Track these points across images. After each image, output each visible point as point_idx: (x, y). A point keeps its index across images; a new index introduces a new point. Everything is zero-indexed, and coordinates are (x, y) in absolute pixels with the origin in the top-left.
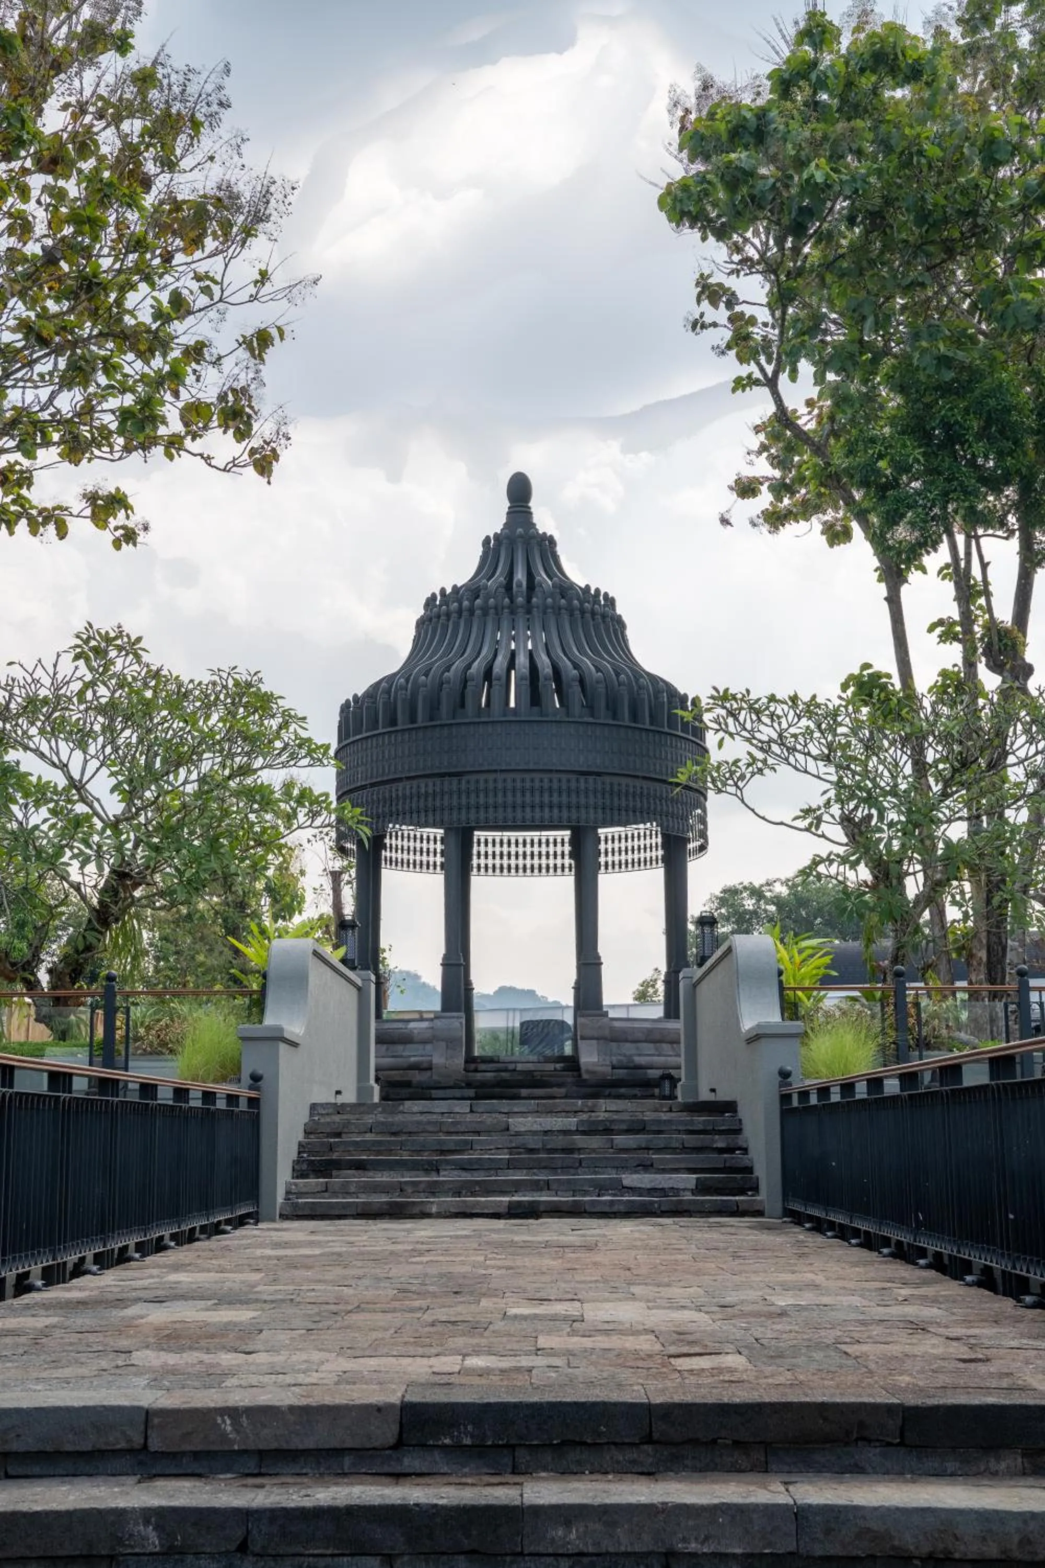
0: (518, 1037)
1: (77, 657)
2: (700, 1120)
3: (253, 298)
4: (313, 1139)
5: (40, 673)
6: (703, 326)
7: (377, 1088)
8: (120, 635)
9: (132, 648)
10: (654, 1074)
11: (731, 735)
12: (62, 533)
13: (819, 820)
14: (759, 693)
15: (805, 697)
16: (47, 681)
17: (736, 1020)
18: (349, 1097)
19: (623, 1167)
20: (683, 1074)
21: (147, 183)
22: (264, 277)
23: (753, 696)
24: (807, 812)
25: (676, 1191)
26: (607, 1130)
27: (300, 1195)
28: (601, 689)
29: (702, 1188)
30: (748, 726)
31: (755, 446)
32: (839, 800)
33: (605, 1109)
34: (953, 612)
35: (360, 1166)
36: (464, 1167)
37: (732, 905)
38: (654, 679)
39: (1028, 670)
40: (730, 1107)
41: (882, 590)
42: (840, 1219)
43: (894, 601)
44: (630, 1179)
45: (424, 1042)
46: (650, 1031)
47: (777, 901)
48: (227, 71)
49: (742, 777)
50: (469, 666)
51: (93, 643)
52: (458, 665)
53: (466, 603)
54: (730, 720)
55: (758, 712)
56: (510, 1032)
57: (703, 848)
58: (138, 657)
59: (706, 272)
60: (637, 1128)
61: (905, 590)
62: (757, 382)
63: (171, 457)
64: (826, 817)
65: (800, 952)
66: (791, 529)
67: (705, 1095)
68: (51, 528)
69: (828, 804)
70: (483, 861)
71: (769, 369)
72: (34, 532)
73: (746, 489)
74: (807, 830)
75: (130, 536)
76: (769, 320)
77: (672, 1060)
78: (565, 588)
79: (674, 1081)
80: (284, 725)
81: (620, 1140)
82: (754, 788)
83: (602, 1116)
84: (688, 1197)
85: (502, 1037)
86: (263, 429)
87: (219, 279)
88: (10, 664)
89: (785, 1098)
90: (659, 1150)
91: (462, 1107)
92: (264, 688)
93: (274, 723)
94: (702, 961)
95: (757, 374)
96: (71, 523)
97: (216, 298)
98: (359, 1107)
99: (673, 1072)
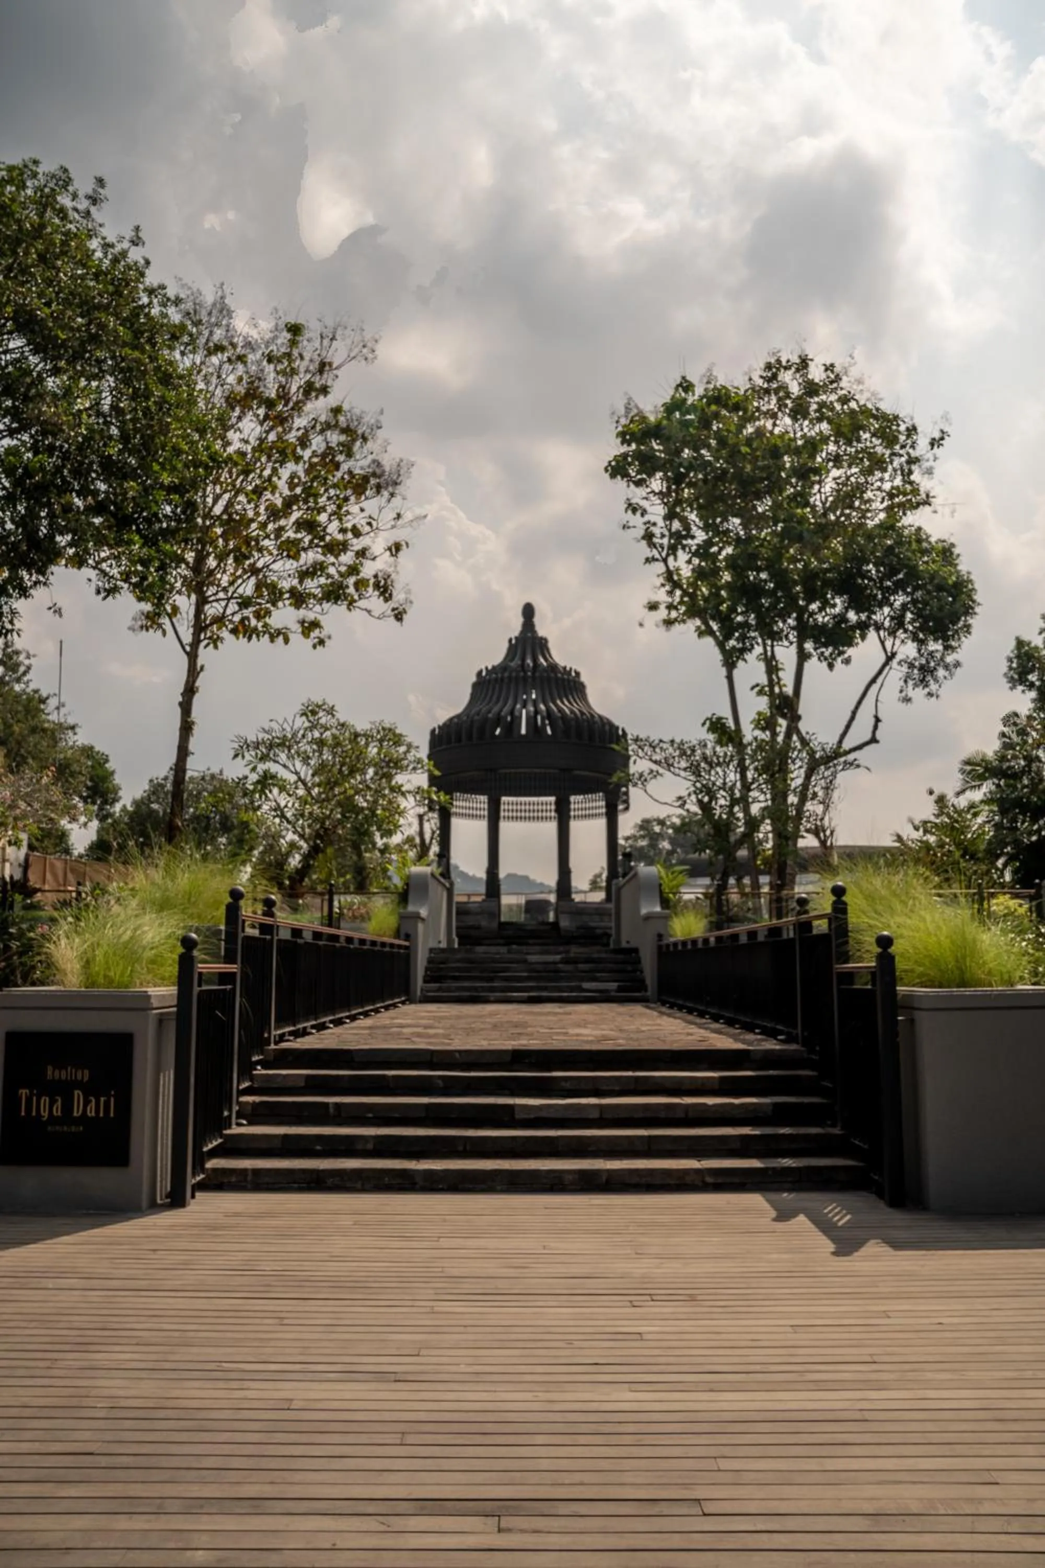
0: (523, 909)
1: (302, 715)
2: (620, 957)
3: (393, 527)
4: (431, 965)
5: (285, 726)
6: (629, 528)
7: (456, 940)
8: (324, 704)
9: (331, 711)
10: (599, 931)
11: (641, 758)
12: (287, 641)
13: (685, 802)
14: (655, 737)
15: (678, 740)
16: (289, 729)
17: (638, 910)
18: (443, 945)
19: (583, 980)
20: (613, 932)
21: (337, 466)
22: (399, 516)
23: (651, 740)
24: (680, 798)
25: (607, 991)
26: (575, 961)
27: (428, 991)
28: (573, 723)
29: (620, 989)
30: (649, 753)
31: (658, 584)
32: (695, 792)
33: (575, 951)
34: (764, 680)
35: (456, 979)
36: (506, 979)
37: (647, 830)
38: (601, 717)
39: (799, 718)
40: (636, 951)
41: (723, 671)
42: (680, 1002)
43: (730, 678)
44: (586, 985)
45: (477, 914)
46: (596, 909)
47: (673, 826)
48: (382, 412)
49: (646, 780)
50: (501, 710)
51: (310, 708)
52: (496, 709)
53: (500, 675)
54: (640, 751)
55: (654, 748)
56: (519, 906)
57: (627, 809)
58: (333, 716)
59: (630, 497)
60: (588, 961)
61: (736, 673)
62: (657, 560)
63: (350, 610)
64: (688, 801)
65: (673, 873)
66: (677, 628)
67: (624, 945)
68: (281, 638)
69: (689, 795)
70: (506, 814)
71: (664, 554)
72: (272, 641)
73: (653, 607)
74: (679, 807)
75: (321, 642)
76: (663, 525)
77: (609, 924)
78: (553, 667)
79: (609, 936)
80: (408, 751)
81: (581, 966)
82: (652, 786)
83: (572, 955)
84: (613, 994)
85: (515, 908)
86: (399, 596)
87: (376, 518)
88: (271, 720)
89: (660, 947)
90: (599, 972)
91: (503, 950)
92: (398, 731)
93: (402, 749)
94: (624, 876)
95: (657, 556)
96: (291, 636)
97: (374, 527)
98: (450, 950)
99: (608, 931)
